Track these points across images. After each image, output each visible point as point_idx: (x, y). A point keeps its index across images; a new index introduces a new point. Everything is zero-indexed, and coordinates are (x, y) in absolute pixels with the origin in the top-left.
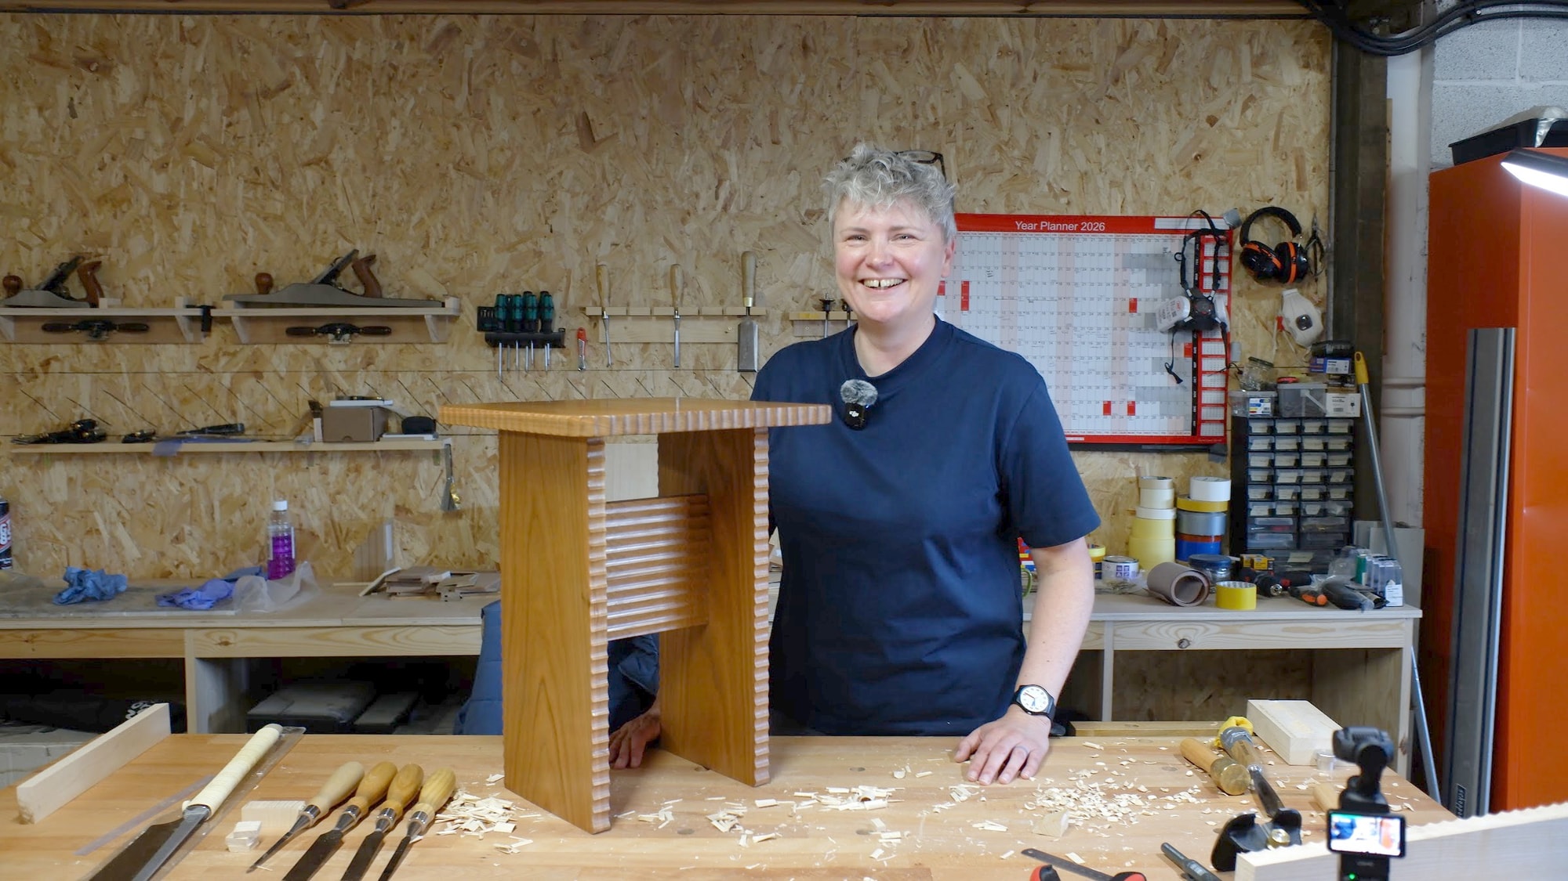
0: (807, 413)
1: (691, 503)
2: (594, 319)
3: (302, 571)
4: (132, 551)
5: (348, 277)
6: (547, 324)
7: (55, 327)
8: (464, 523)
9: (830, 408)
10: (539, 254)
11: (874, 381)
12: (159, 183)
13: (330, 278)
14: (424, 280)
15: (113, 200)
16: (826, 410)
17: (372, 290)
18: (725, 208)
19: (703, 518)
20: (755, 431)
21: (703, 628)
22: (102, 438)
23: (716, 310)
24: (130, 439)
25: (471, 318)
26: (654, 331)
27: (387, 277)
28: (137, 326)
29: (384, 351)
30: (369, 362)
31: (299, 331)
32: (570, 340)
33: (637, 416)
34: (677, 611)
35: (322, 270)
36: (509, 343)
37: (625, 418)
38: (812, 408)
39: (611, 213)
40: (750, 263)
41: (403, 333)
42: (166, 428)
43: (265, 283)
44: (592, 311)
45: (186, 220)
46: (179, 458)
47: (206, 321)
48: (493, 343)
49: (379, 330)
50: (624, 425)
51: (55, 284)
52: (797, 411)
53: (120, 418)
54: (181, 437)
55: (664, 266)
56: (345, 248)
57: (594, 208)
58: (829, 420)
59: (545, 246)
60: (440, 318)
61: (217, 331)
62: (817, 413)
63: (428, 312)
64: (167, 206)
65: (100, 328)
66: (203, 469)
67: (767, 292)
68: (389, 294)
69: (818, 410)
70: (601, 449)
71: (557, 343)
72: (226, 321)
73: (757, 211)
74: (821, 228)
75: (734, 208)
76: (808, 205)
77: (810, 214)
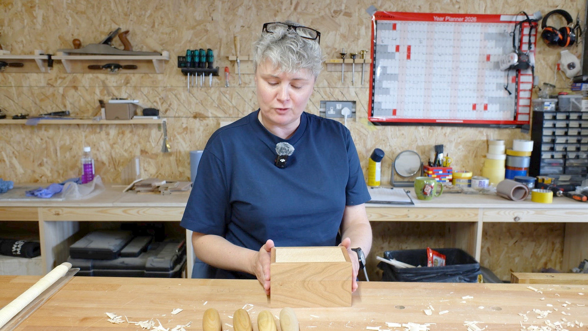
2: (233, 62)
3: (97, 180)
4: (20, 170)
5: (116, 42)
6: (210, 64)
8: (172, 158)
10: (207, 31)
13: (108, 41)
14: (153, 43)
17: (127, 47)
18: (295, 9)
22: (4, 117)
24: (16, 117)
25: (175, 61)
27: (135, 42)
28: (18, 64)
29: (134, 77)
30: (127, 82)
31: (94, 67)
32: (221, 72)
35: (104, 37)
36: (192, 73)
39: (241, 11)
41: (143, 68)
42: (34, 113)
43: (77, 44)
44: (232, 58)
45: (39, 13)
46: (40, 126)
47: (50, 62)
48: (185, 73)
49: (132, 67)
53: (12, 108)
54: (40, 117)
56: (114, 27)
57: (232, 9)
59: (209, 27)
60: (160, 61)
61: (56, 67)
63: (154, 58)
64: (30, 7)
66: (51, 132)
68: (136, 49)
71: (215, 73)
72: (59, 62)
73: (311, 10)
74: (341, 19)
75: (299, 10)
76: (335, 8)
77: (335, 12)
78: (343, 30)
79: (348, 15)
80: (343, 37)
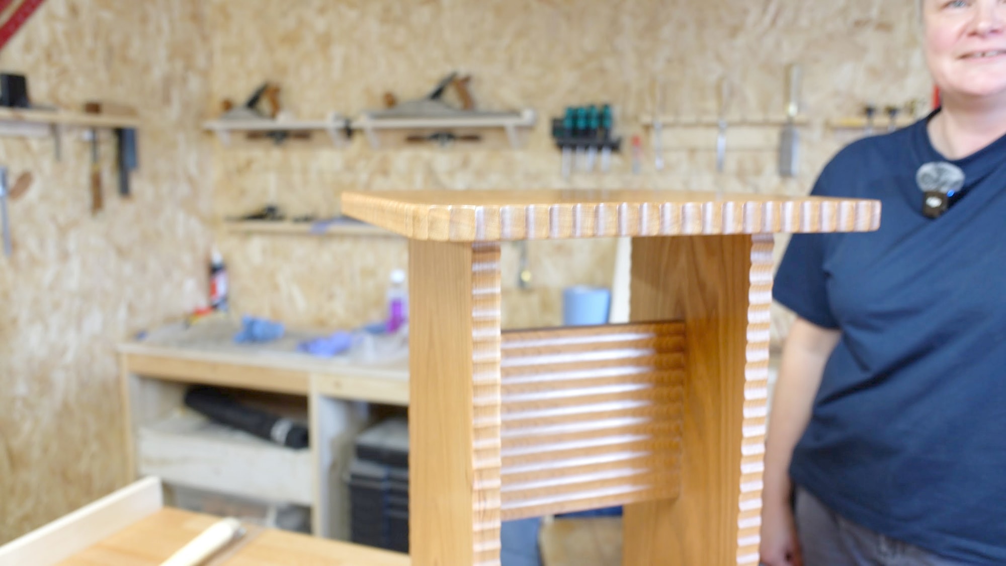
0: (838, 212)
1: (660, 334)
2: (648, 128)
4: (301, 303)
5: (451, 95)
6: (606, 131)
7: (254, 135)
9: (877, 205)
10: (602, 71)
11: (961, 163)
12: (320, 24)
13: (437, 94)
14: (509, 95)
15: (291, 39)
16: (873, 208)
17: (468, 104)
18: (774, 22)
19: (677, 356)
20: (753, 238)
21: (671, 502)
22: (281, 218)
23: (758, 117)
24: (297, 220)
25: (545, 128)
26: (700, 137)
27: (480, 93)
28: (304, 135)
29: (477, 154)
30: (465, 163)
31: (415, 138)
32: (626, 147)
33: (527, 210)
34: (633, 480)
35: (431, 88)
36: (573, 147)
37: (503, 212)
38: (847, 205)
39: (667, 31)
40: (795, 73)
41: (491, 140)
42: (323, 212)
43: (391, 101)
44: (646, 119)
45: (338, 52)
46: (331, 236)
47: (349, 132)
48: (561, 146)
49: (473, 137)
50: (502, 223)
51: (253, 103)
52: (821, 208)
53: (294, 205)
54: (330, 220)
55: (712, 78)
56: (446, 70)
57: (651, 28)
58: (876, 225)
59: (609, 63)
60: (520, 128)
61: (358, 141)
62: (855, 212)
63: (509, 122)
64: (325, 42)
65: (280, 136)
66: (347, 246)
67: (811, 99)
68: (482, 106)
69: (857, 208)
70: (493, 260)
71: (615, 147)
72: (361, 131)
73: (804, 22)
74: (870, 38)
75: (781, 22)
76: (856, 14)
77: (859, 24)
78: (873, 58)
79: (884, 27)
80: (874, 73)
